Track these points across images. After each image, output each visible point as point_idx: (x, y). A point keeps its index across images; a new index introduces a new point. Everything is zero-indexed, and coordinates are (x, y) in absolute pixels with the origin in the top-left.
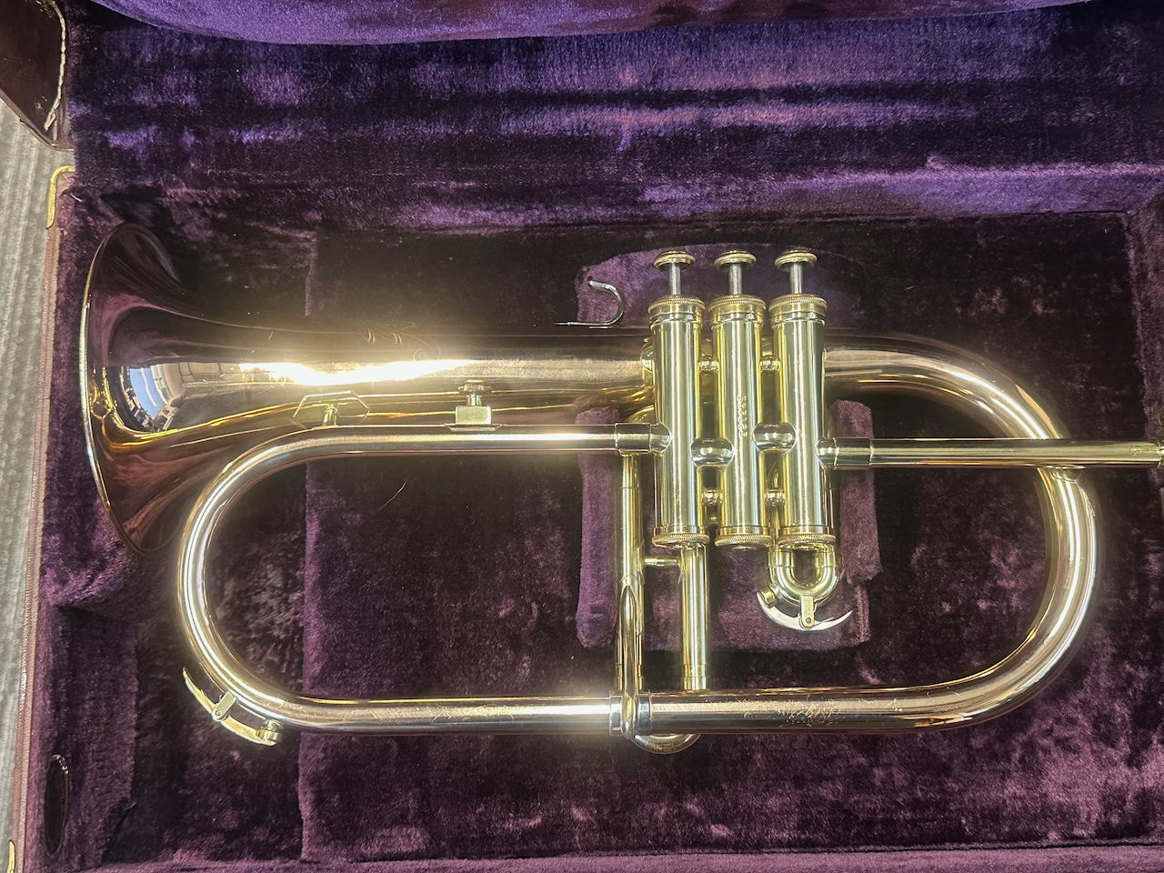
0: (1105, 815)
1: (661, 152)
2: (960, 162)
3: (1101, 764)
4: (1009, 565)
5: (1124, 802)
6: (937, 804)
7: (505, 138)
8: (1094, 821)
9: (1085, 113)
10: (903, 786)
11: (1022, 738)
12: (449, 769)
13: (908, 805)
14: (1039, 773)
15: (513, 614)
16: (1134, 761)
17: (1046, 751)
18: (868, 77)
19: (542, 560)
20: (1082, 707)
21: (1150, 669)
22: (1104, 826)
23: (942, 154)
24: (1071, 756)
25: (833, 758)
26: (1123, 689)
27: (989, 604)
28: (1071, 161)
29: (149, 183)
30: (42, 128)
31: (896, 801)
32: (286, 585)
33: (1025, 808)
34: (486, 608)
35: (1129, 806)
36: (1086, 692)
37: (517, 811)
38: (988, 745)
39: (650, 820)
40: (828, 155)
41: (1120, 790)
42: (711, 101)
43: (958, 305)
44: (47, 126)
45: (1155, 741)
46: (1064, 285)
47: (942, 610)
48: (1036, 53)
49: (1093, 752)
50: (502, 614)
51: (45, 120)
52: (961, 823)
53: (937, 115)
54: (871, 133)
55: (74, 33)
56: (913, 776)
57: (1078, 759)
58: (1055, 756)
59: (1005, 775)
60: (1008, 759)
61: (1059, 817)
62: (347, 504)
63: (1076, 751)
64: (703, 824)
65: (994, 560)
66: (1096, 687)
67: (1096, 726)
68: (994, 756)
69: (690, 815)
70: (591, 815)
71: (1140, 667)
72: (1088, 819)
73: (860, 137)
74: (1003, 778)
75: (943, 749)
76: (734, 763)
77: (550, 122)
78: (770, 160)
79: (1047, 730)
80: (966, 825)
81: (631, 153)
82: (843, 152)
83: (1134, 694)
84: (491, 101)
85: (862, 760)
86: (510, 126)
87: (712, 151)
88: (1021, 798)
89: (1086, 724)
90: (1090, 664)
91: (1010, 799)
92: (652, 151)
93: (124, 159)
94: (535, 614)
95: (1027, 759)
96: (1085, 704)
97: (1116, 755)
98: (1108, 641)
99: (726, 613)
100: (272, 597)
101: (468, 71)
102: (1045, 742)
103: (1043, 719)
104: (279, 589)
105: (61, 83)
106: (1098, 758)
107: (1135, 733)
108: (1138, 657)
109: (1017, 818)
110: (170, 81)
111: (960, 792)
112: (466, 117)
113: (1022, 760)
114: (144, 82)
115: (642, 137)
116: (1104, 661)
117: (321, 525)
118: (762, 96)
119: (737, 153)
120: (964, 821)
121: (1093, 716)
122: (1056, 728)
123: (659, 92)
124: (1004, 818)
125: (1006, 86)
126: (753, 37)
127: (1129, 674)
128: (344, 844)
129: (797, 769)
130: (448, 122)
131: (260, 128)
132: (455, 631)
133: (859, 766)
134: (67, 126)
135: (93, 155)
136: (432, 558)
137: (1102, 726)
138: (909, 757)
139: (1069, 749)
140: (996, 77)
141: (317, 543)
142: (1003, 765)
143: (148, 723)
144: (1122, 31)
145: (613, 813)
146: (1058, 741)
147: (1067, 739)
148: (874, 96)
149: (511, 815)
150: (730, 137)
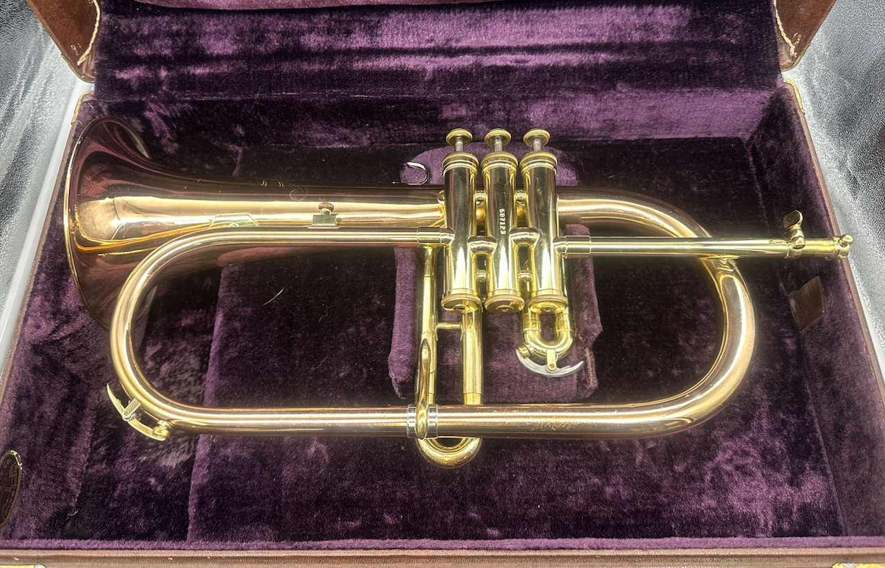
0: (778, 522)
1: (451, 80)
2: (637, 87)
3: (771, 483)
4: (691, 345)
5: (791, 513)
6: (653, 514)
7: (356, 72)
8: (770, 527)
9: (713, 58)
10: (627, 500)
11: (710, 465)
12: (296, 484)
13: (631, 514)
14: (726, 490)
15: (349, 375)
16: (794, 482)
17: (729, 474)
18: (577, 40)
19: (371, 339)
20: (752, 443)
21: (798, 417)
22: (778, 530)
23: (626, 82)
24: (748, 479)
25: (575, 480)
26: (779, 431)
27: (680, 371)
28: (707, 86)
29: (137, 99)
30: (76, 63)
31: (622, 511)
32: (201, 368)
33: (718, 517)
34: (332, 371)
35: (795, 517)
36: (753, 432)
37: (344, 515)
38: (687, 470)
39: (442, 524)
40: (555, 82)
41: (787, 504)
42: (482, 52)
43: (643, 187)
44: (79, 63)
45: (808, 468)
46: (710, 176)
47: (647, 375)
48: (679, 28)
49: (763, 475)
50: (342, 375)
51: (78, 60)
52: (671, 528)
53: (622, 59)
54: (581, 68)
55: (105, 18)
56: (634, 492)
57: (753, 480)
58: (736, 478)
59: (701, 492)
60: (703, 480)
61: (744, 523)
62: (243, 302)
63: (751, 474)
64: (481, 527)
65: (681, 343)
66: (760, 428)
67: (763, 456)
68: (693, 478)
69: (471, 520)
70: (399, 519)
71: (790, 415)
72: (766, 525)
73: (574, 71)
74: (699, 494)
75: (655, 473)
76: (503, 482)
77: (383, 63)
78: (519, 85)
79: (728, 460)
80: (675, 529)
81: (433, 81)
82: (563, 81)
83: (789, 433)
84: (348, 52)
85: (596, 480)
86: (359, 65)
87: (483, 80)
88: (715, 510)
89: (756, 455)
90: (754, 412)
91: (706, 509)
92: (446, 80)
93: (124, 86)
94: (365, 375)
95: (716, 480)
96: (754, 441)
97: (780, 478)
98: (765, 397)
99: (494, 363)
100: (191, 376)
101: (335, 38)
102: (729, 468)
103: (725, 452)
104: (197, 370)
105: (92, 42)
106: (768, 481)
107: (792, 462)
108: (788, 408)
109: (713, 524)
110: (157, 43)
111: (668, 504)
112: (332, 61)
113: (712, 480)
114: (142, 43)
115: (439, 72)
116: (764, 410)
117: (224, 316)
118: (513, 50)
119: (498, 81)
120: (673, 526)
121: (761, 449)
122: (734, 457)
123: (451, 48)
124: (702, 523)
125: (663, 44)
126: (507, 21)
127: (783, 420)
128: (216, 535)
129: (549, 487)
130: (321, 63)
131: (206, 66)
132: (309, 386)
133: (595, 485)
134: (92, 66)
135: (105, 82)
136: (297, 338)
137: (768, 457)
138: (630, 478)
139: (746, 473)
140: (657, 40)
141: (221, 327)
142: (698, 485)
143: (96, 457)
144: (731, 17)
145: (414, 517)
146: (737, 468)
147: (743, 466)
148: (581, 49)
149: (339, 519)
150: (493, 72)
